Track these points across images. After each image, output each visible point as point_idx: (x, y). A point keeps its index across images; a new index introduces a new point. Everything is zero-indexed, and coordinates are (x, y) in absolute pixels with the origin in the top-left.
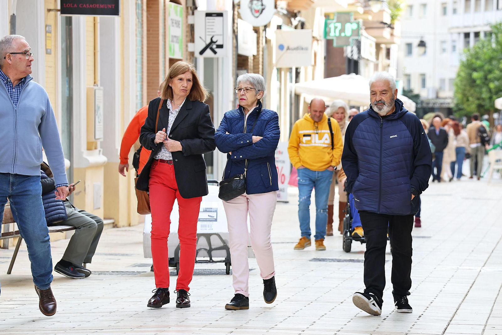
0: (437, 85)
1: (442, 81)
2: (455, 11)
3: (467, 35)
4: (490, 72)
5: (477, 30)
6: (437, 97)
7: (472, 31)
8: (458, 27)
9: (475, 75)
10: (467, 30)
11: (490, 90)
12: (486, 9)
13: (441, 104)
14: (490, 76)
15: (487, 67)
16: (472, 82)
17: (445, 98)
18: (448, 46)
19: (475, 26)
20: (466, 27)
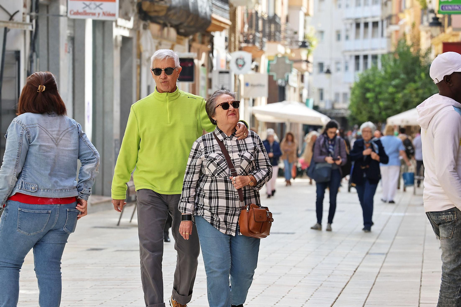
0: (333, 98)
1: (337, 95)
2: (347, 37)
3: (357, 57)
4: (380, 93)
5: (365, 53)
6: (333, 108)
7: (361, 54)
8: (350, 51)
9: (369, 95)
10: (357, 53)
11: (380, 107)
12: (373, 36)
13: (337, 114)
14: (380, 97)
15: (377, 89)
16: (365, 100)
17: (340, 109)
18: (342, 66)
19: (364, 50)
20: (356, 51)
